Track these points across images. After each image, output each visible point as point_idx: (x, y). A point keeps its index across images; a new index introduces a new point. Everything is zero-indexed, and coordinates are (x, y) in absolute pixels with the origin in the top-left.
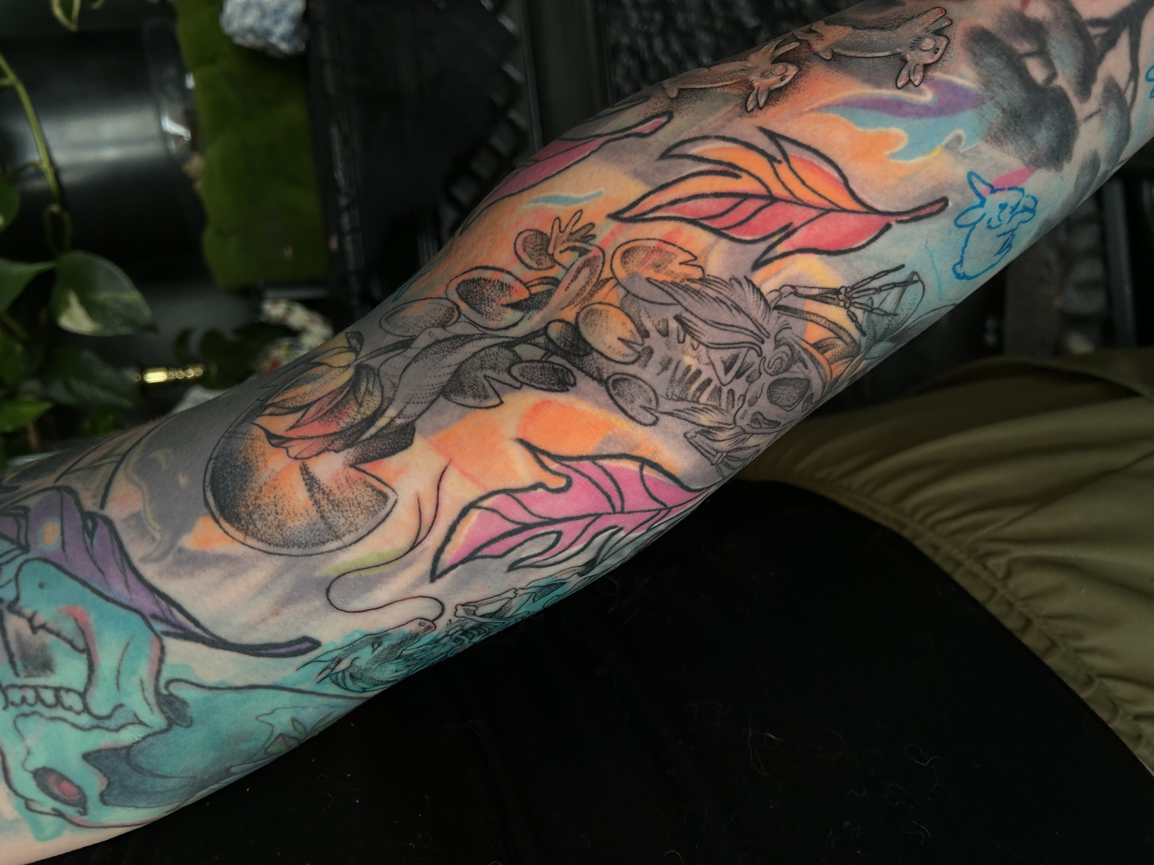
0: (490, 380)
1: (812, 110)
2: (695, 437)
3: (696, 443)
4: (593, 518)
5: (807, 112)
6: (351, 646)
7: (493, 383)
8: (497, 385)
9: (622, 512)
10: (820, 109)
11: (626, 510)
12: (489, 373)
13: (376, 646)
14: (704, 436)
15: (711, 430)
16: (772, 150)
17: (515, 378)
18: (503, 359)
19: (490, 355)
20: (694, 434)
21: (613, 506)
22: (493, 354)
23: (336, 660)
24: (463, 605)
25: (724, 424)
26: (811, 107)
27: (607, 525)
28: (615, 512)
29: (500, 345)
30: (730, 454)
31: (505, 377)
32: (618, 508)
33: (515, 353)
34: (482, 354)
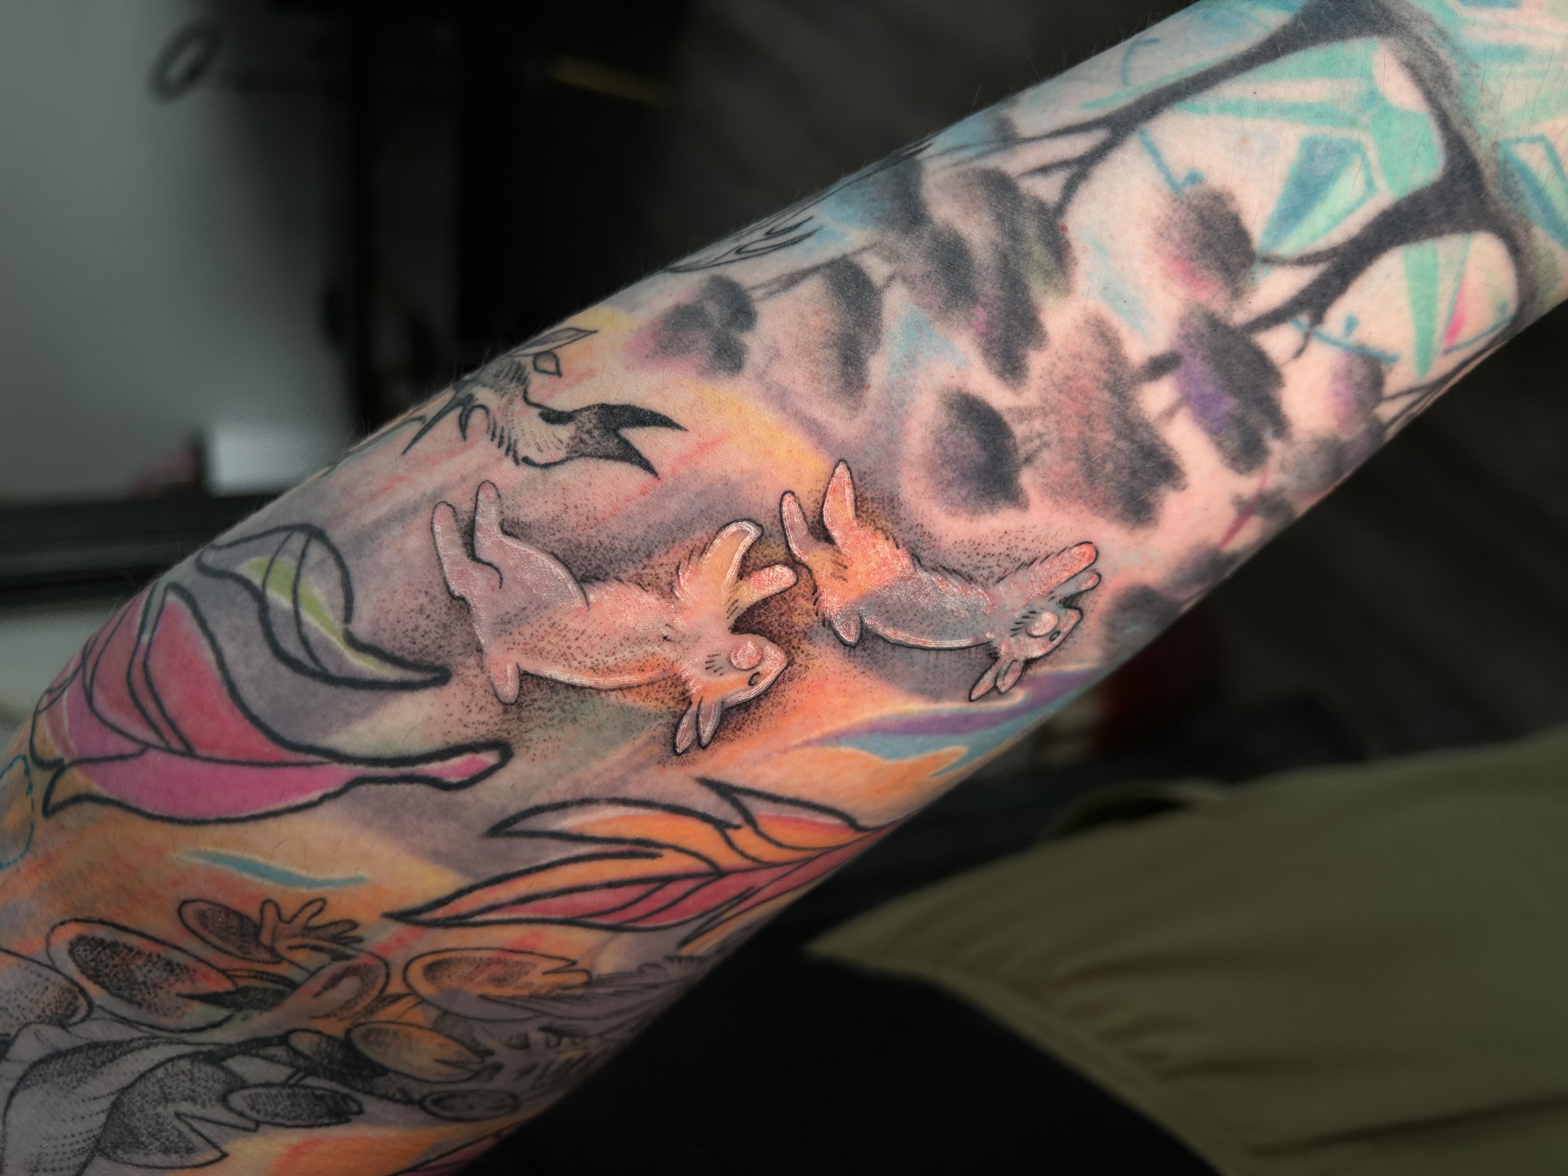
0: (190, 1121)
1: (808, 743)
5: (797, 747)
7: (196, 1124)
8: (206, 1129)
10: (822, 741)
12: (185, 1107)
16: (724, 810)
17: (241, 1114)
18: (206, 1081)
19: (177, 1075)
22: (183, 1072)
26: (805, 738)
29: (192, 1057)
31: (218, 1113)
33: (228, 1071)
34: (160, 1073)
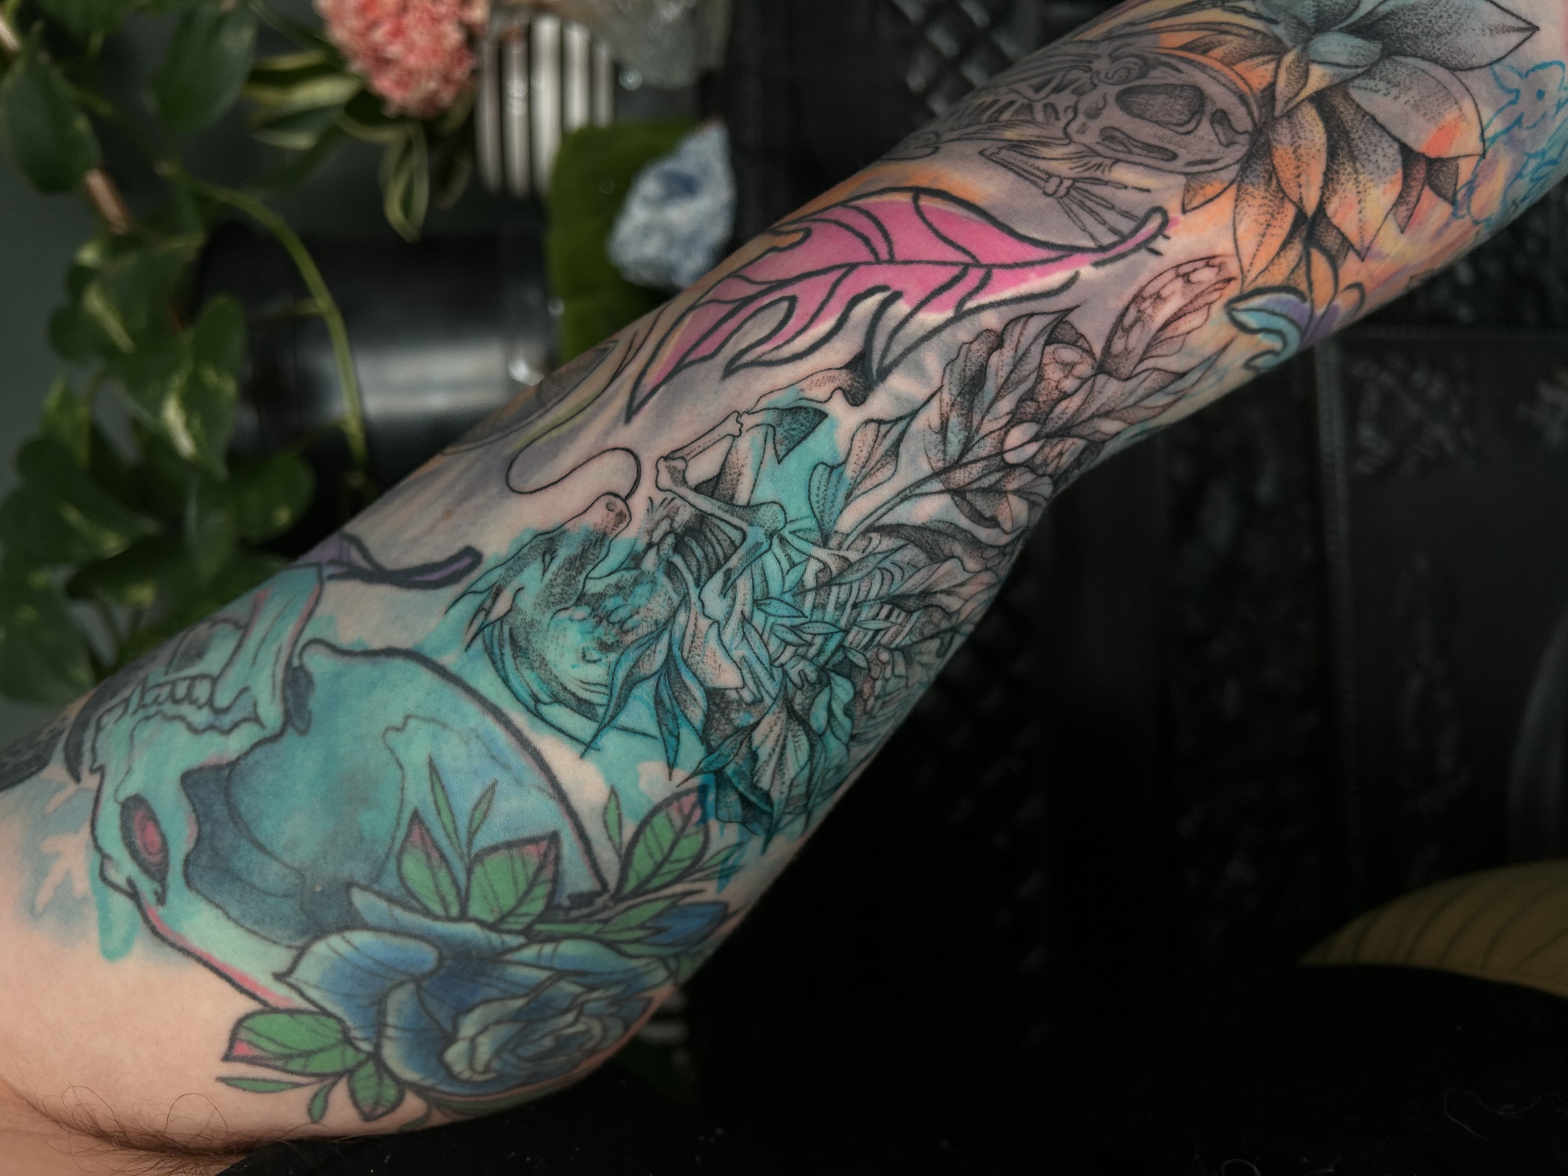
2: (997, 153)
3: (1002, 159)
4: (841, 271)
6: (515, 558)
9: (892, 261)
11: (898, 257)
13: (548, 558)
14: (1015, 151)
15: (1025, 144)
20: (996, 151)
21: (874, 252)
23: (494, 589)
24: (666, 458)
25: (1048, 138)
27: (871, 284)
28: (878, 261)
30: (1078, 185)
32: (884, 254)
